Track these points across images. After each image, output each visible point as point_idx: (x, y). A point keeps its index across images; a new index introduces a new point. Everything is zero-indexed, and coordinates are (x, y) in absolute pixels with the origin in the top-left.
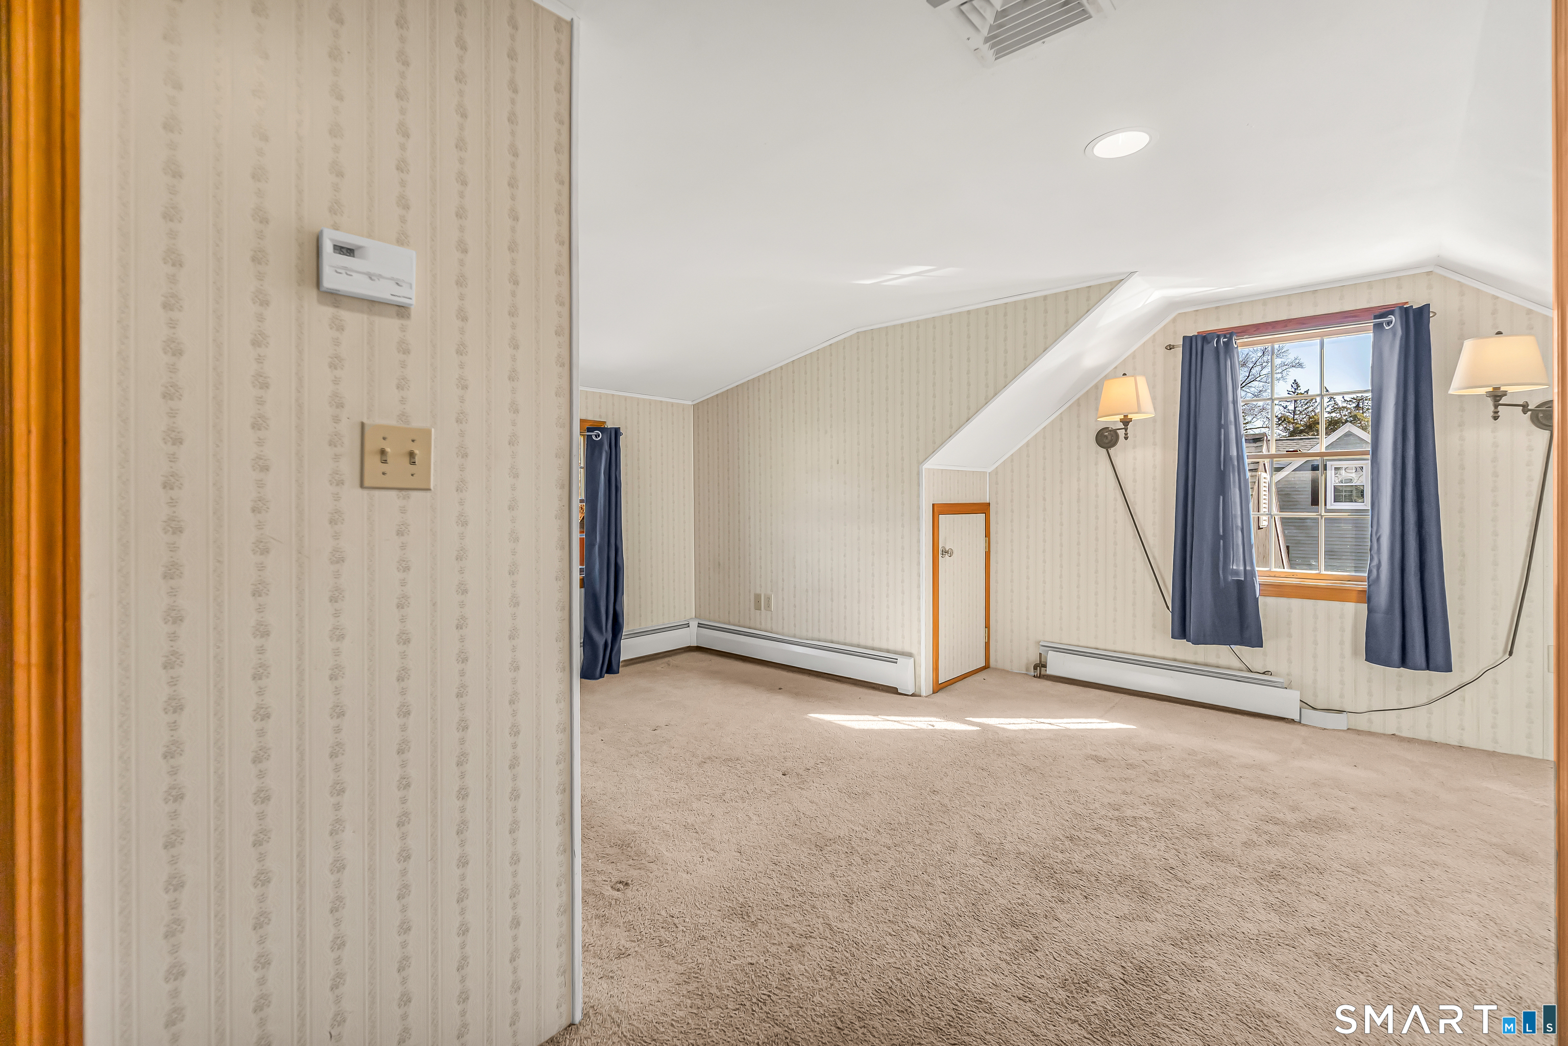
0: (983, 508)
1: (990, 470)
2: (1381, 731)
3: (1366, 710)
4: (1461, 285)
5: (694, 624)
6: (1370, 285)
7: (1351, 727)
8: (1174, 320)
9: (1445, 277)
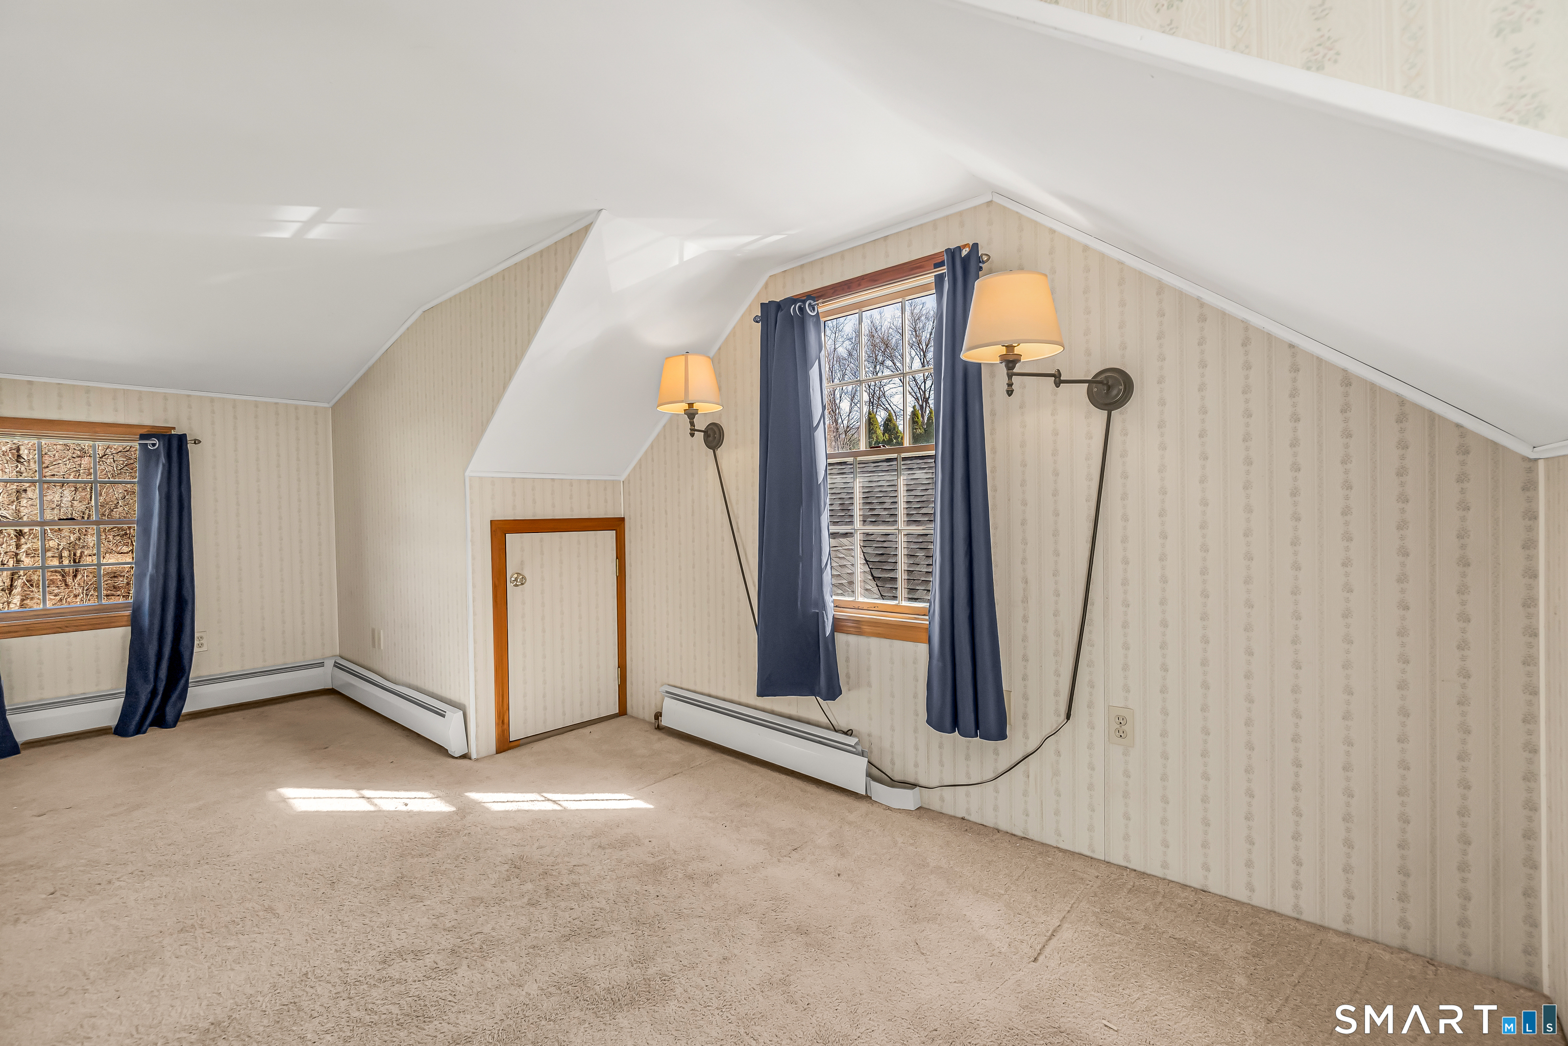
0: (616, 525)
1: (623, 477)
2: (952, 813)
3: (938, 784)
4: (1020, 216)
5: (329, 664)
6: (935, 224)
7: (924, 806)
8: (766, 286)
9: (1004, 208)
